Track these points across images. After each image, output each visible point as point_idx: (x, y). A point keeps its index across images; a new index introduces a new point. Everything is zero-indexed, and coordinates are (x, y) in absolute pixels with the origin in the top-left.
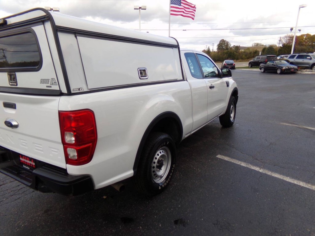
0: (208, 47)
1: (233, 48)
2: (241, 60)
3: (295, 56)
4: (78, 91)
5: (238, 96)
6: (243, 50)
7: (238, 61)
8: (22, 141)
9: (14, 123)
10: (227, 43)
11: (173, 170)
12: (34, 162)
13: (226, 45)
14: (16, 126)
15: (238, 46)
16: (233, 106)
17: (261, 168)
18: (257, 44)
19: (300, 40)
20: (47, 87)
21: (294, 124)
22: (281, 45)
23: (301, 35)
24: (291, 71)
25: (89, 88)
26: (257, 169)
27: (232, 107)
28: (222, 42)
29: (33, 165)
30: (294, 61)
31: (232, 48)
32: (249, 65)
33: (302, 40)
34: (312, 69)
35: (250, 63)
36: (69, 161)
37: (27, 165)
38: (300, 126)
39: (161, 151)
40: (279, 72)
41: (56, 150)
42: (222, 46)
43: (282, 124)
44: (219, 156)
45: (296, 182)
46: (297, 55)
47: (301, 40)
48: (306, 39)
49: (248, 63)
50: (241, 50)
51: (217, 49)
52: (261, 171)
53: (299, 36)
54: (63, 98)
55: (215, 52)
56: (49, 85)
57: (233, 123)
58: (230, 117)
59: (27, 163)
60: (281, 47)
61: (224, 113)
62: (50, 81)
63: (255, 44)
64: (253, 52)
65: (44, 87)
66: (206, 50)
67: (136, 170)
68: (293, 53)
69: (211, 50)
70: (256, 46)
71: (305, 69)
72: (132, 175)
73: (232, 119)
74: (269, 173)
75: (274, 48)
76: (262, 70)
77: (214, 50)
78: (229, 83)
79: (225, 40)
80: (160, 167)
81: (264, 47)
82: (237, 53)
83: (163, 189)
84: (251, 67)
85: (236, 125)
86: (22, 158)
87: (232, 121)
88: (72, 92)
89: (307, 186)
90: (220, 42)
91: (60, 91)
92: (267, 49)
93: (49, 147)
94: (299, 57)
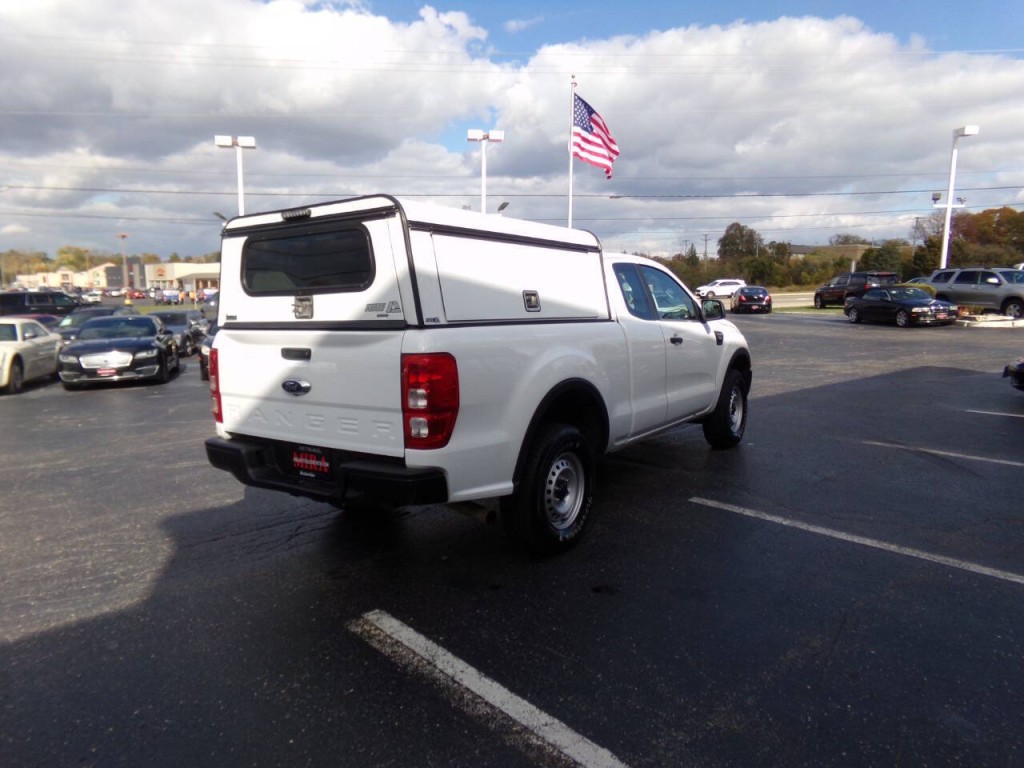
0: (689, 246)
1: (770, 251)
2: (797, 287)
3: (953, 273)
4: (433, 323)
5: (750, 373)
6: (801, 257)
7: (784, 289)
8: (312, 417)
9: (304, 384)
10: (751, 233)
11: (590, 509)
12: (326, 461)
13: (747, 241)
14: (307, 390)
15: (786, 242)
16: (737, 393)
17: (785, 517)
18: (846, 240)
19: (983, 226)
20: (378, 316)
21: (897, 443)
22: (921, 242)
23: (985, 212)
24: (939, 320)
25: (449, 319)
26: (778, 520)
27: (735, 399)
28: (732, 232)
29: (323, 468)
30: (949, 290)
31: (767, 248)
32: (816, 301)
33: (989, 225)
34: (1005, 314)
35: (817, 296)
36: (411, 442)
37: (308, 469)
38: (912, 449)
39: (564, 462)
40: (901, 320)
41: (387, 425)
42: (734, 244)
43: (864, 442)
44: (695, 500)
45: (856, 539)
46: (958, 271)
47: (986, 227)
48: (999, 223)
49: (813, 294)
50: (794, 257)
51: (719, 252)
52: (786, 523)
53: (979, 215)
54: (410, 333)
55: (712, 260)
56: (384, 313)
57: (738, 440)
58: (729, 422)
59: (309, 465)
60: (920, 247)
61: (712, 410)
62: (386, 306)
63: (839, 236)
64: (832, 262)
65: (373, 316)
66: (684, 254)
67: (518, 483)
68: (948, 267)
69: (700, 255)
70: (842, 243)
71: (982, 314)
72: (511, 492)
73: (736, 428)
74: (804, 526)
75: (901, 249)
76: (853, 316)
77: (710, 256)
78: (722, 336)
79: (742, 224)
80: (561, 494)
81: (867, 247)
82: (782, 263)
83: (569, 545)
84: (823, 307)
85: (748, 443)
86: (299, 457)
87: (736, 435)
88: (426, 323)
89: (878, 546)
90: (727, 231)
91: (404, 321)
92: (875, 253)
93: (374, 421)
94: (967, 277)
